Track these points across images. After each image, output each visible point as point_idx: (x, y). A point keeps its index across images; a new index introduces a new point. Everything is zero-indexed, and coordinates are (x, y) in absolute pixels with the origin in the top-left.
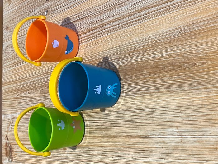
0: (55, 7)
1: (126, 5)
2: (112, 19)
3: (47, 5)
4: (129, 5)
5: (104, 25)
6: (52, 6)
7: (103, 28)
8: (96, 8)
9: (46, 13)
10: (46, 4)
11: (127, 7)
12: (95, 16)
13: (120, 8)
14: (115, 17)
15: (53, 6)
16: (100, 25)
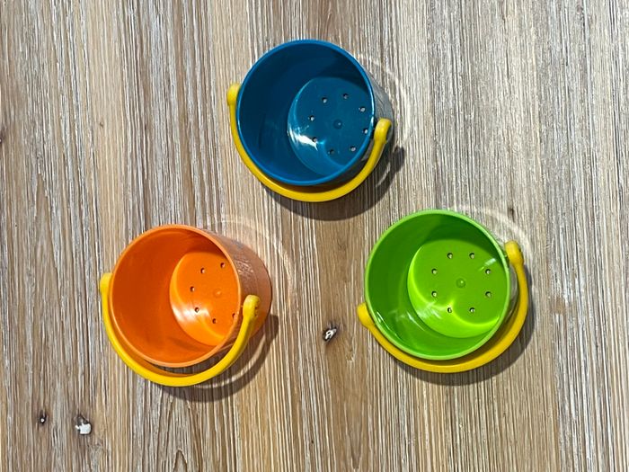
0: (76, 374)
1: (149, 25)
2: (173, 82)
3: (59, 421)
4: (153, 14)
5: (184, 117)
6: (71, 390)
7: (191, 119)
8: (129, 152)
9: (85, 429)
10: (53, 425)
11: (155, 23)
12: (151, 157)
13: (153, 48)
14: (172, 69)
15: (71, 382)
16: (181, 131)
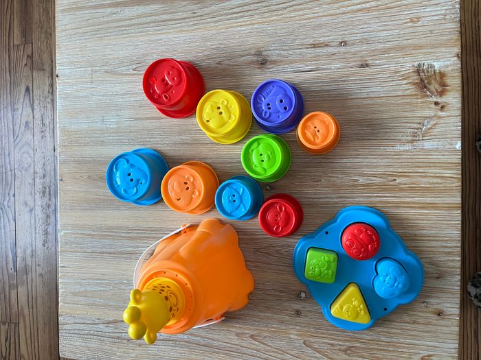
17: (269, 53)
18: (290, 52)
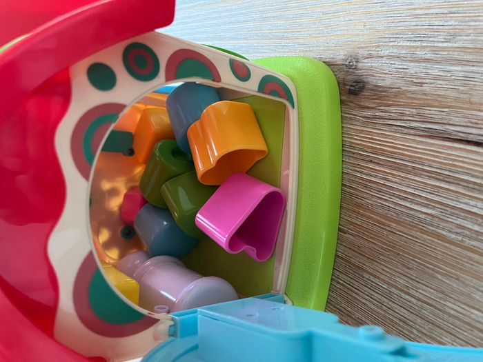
17: (375, 63)
18: (435, 71)
